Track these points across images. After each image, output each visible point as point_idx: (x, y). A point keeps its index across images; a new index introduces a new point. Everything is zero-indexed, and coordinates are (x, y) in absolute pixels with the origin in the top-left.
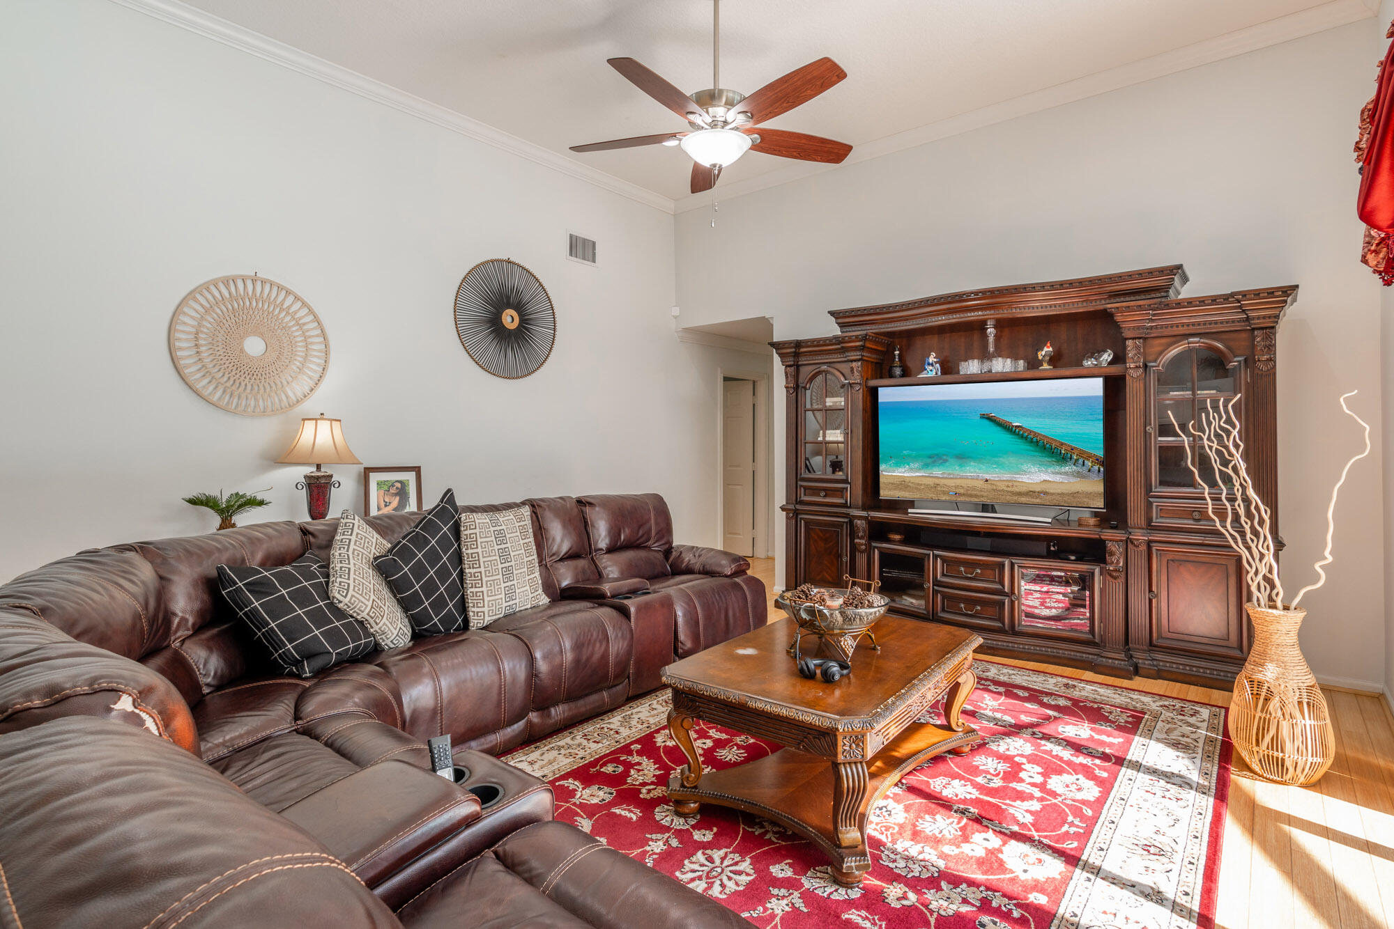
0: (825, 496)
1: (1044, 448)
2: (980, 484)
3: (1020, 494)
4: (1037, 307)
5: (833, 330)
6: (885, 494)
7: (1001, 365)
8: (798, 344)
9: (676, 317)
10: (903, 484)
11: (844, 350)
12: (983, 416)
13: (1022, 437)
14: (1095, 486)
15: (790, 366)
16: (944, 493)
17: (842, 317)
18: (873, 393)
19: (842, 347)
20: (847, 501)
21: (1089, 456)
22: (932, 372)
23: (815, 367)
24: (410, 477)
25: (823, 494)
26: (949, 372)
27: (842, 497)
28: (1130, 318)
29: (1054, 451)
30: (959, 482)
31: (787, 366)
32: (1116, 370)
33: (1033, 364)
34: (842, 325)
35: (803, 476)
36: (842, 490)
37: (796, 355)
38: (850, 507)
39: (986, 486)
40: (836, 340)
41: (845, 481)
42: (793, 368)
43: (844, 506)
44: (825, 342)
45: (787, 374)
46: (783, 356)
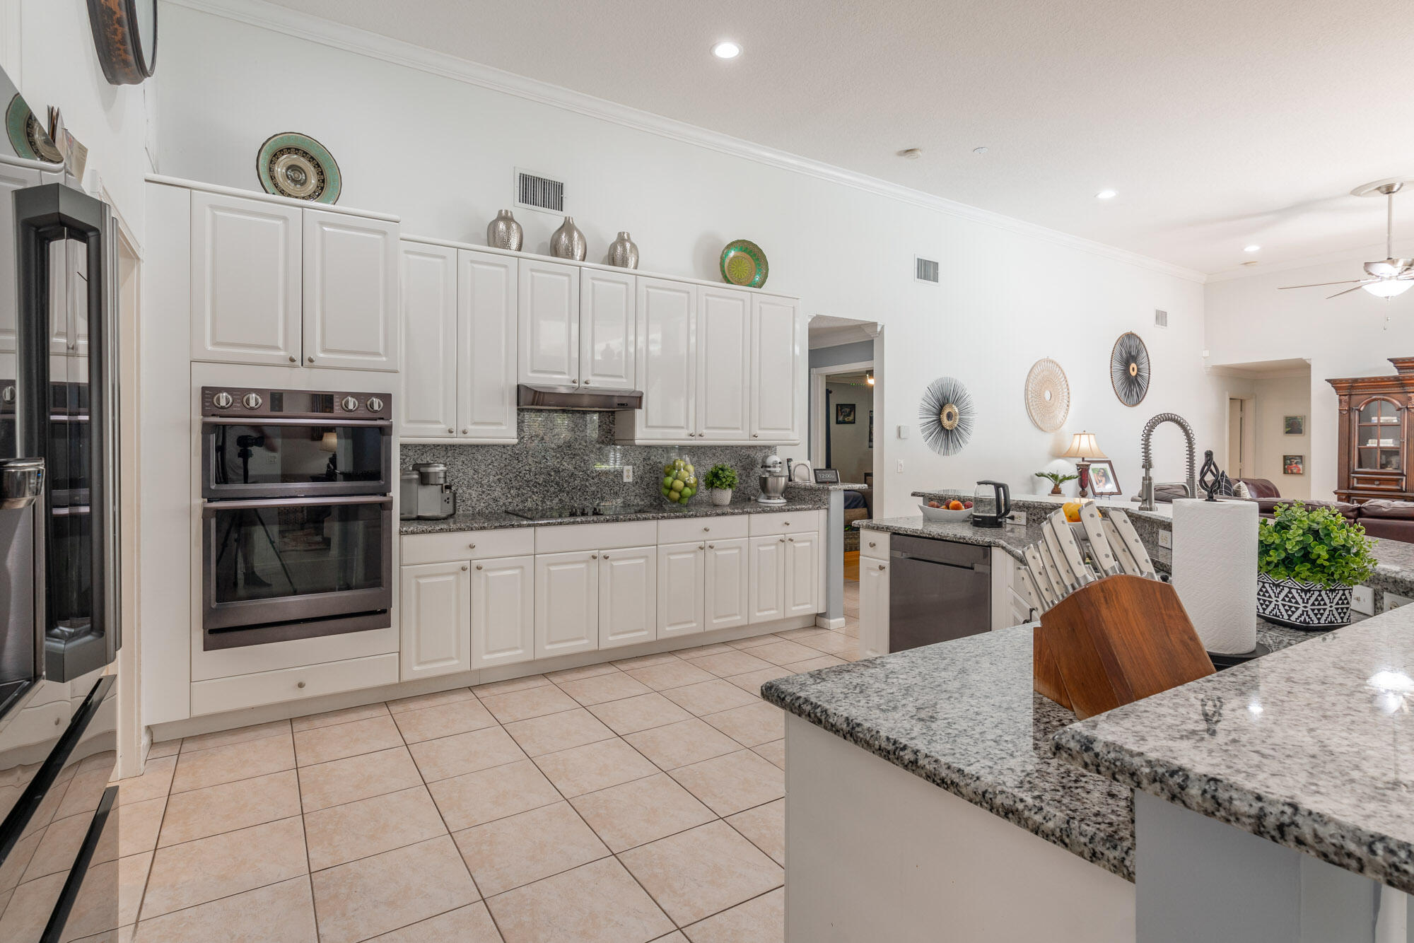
0: (1380, 484)
5: (1395, 372)
8: (1355, 380)
9: (1204, 358)
11: (1403, 385)
15: (1345, 395)
17: (1399, 363)
19: (1402, 383)
20: (1402, 487)
23: (1369, 396)
24: (1106, 466)
25: (1377, 483)
27: (1398, 485)
31: (1340, 395)
34: (1399, 368)
35: (1356, 470)
36: (1397, 481)
37: (1352, 388)
38: (1406, 491)
40: (1396, 379)
41: (1402, 474)
42: (1347, 397)
43: (1401, 491)
44: (1382, 379)
45: (1340, 401)
46: (1337, 389)
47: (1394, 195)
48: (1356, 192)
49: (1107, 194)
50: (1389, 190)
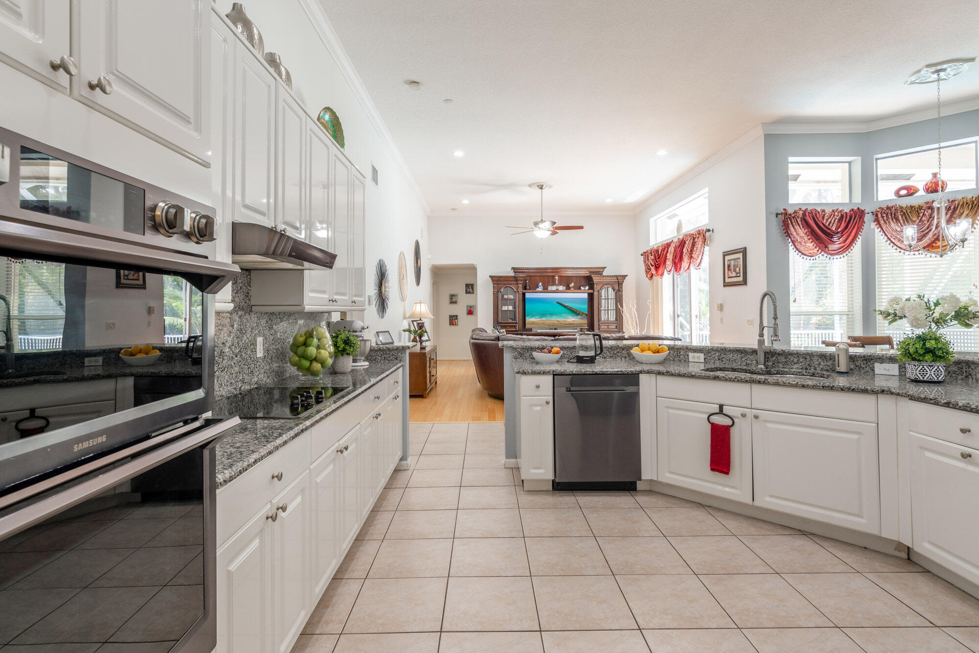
0: (509, 328)
1: (573, 311)
2: (556, 322)
3: (567, 324)
4: (569, 273)
5: (513, 274)
6: (527, 326)
7: (561, 288)
8: (500, 277)
9: (429, 259)
10: (533, 323)
12: (557, 303)
13: (568, 309)
14: (585, 321)
16: (546, 325)
17: (515, 270)
18: (524, 294)
19: (515, 279)
20: (517, 329)
21: (583, 313)
22: (540, 289)
23: (504, 285)
26: (545, 290)
28: (596, 279)
29: (575, 312)
30: (550, 322)
31: (494, 284)
32: (591, 291)
33: (568, 288)
34: (515, 272)
35: (499, 322)
36: (515, 327)
37: (498, 280)
38: (518, 331)
39: (558, 323)
40: (513, 277)
41: (516, 323)
42: (496, 285)
43: (516, 331)
44: (507, 277)
45: (494, 287)
46: (493, 280)
47: (543, 190)
48: (530, 186)
49: (459, 154)
50: (541, 187)
